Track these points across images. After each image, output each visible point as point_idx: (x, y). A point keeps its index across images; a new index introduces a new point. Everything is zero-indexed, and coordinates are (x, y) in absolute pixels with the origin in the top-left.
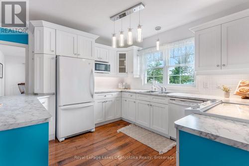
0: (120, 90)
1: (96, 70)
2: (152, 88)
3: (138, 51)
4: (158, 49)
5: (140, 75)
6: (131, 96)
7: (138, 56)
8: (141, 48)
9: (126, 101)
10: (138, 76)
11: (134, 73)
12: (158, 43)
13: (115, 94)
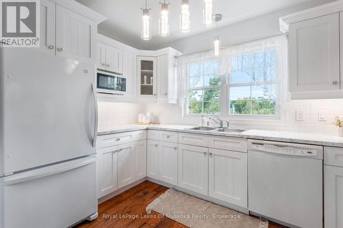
0: (145, 127)
1: (98, 87)
2: (203, 121)
3: (176, 57)
4: (217, 53)
5: (178, 100)
6: (168, 137)
7: (175, 66)
8: (180, 54)
9: (156, 145)
10: (174, 102)
11: (170, 96)
12: (217, 43)
13: (136, 135)
